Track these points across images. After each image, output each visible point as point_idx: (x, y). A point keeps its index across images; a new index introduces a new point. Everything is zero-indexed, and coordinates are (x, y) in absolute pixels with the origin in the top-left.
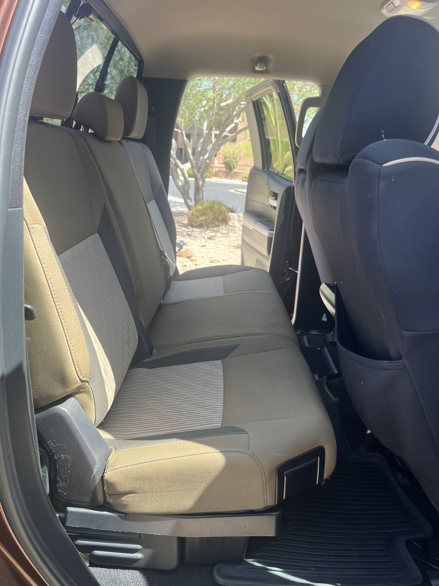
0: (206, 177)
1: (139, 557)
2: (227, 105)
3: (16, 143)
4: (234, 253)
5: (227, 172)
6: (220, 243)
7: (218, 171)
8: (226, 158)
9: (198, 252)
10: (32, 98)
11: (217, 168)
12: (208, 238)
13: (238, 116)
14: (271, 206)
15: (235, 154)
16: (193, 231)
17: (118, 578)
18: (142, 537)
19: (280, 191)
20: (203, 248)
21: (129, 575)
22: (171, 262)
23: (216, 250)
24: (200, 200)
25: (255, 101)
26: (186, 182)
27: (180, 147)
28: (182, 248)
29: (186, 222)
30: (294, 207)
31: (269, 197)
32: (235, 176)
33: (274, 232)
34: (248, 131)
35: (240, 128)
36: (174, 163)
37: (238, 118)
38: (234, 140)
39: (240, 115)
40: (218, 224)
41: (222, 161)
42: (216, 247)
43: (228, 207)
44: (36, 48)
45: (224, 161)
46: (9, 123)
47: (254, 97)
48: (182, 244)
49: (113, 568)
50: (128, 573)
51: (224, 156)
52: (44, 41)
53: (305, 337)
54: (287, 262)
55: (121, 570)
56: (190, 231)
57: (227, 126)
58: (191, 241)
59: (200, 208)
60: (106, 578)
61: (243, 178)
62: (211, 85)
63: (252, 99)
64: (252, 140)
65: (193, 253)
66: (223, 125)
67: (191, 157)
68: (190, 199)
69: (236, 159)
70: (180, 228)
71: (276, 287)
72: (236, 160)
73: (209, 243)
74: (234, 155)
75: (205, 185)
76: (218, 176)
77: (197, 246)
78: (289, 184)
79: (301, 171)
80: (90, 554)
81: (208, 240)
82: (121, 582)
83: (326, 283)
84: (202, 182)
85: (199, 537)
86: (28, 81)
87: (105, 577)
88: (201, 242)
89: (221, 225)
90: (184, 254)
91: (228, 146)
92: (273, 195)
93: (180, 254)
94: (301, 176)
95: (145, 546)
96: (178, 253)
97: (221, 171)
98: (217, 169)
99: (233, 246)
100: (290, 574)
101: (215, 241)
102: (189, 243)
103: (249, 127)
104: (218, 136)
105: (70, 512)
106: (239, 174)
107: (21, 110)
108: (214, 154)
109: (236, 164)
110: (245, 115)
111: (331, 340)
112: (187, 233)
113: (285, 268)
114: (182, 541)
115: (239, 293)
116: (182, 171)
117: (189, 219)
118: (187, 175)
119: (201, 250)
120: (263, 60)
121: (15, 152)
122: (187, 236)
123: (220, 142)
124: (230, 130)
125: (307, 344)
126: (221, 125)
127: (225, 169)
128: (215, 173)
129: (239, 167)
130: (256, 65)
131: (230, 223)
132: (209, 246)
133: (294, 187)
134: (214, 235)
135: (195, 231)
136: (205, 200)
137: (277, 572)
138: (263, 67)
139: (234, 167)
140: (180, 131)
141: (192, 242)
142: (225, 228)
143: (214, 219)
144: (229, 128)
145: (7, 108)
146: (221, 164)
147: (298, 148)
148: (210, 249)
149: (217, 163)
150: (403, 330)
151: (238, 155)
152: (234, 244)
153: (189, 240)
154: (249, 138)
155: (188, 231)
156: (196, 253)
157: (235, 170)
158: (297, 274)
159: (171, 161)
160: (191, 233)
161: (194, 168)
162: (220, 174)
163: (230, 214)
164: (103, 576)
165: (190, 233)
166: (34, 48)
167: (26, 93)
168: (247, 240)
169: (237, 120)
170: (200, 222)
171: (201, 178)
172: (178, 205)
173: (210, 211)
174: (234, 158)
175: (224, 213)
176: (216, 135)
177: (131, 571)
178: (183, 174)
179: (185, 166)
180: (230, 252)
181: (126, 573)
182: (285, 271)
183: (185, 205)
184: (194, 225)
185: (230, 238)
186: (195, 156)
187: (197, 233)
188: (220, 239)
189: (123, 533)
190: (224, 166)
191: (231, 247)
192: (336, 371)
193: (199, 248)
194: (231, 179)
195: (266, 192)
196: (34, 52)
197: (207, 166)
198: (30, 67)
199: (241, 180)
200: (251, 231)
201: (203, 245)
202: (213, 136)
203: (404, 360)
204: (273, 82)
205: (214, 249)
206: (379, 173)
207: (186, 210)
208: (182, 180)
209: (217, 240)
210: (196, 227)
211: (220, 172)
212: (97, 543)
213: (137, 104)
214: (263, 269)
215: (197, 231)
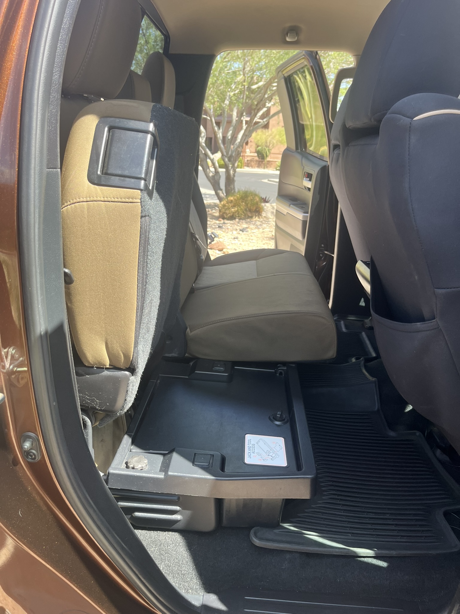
0: (238, 167)
1: (178, 519)
2: (258, 88)
3: (52, 105)
4: (268, 244)
5: (260, 161)
6: (253, 235)
7: (250, 160)
8: (258, 146)
9: (230, 244)
10: (65, 60)
11: (249, 157)
12: (240, 230)
13: (270, 99)
14: (305, 187)
15: (268, 142)
16: (224, 223)
17: (158, 540)
18: (181, 498)
19: (314, 171)
20: (235, 240)
21: (168, 537)
22: (203, 244)
23: (249, 242)
24: (231, 190)
25: (287, 76)
26: (217, 172)
27: (210, 136)
28: (213, 241)
29: (217, 214)
30: (329, 188)
31: (303, 179)
32: (268, 165)
33: (309, 215)
34: (281, 115)
35: (272, 112)
36: (203, 152)
37: (270, 101)
38: (266, 126)
39: (272, 99)
40: (250, 215)
41: (254, 150)
42: (249, 239)
43: (261, 197)
44: (68, 11)
45: (256, 150)
46: (45, 84)
47: (286, 73)
48: (213, 236)
49: (153, 530)
50: (168, 535)
51: (256, 144)
52: (76, 4)
53: (342, 322)
54: (323, 245)
55: (161, 532)
56: (221, 223)
57: (259, 110)
58: (222, 234)
59: (232, 198)
60: (147, 540)
61: (277, 167)
62: (241, 66)
63: (283, 75)
64: (286, 126)
65: (225, 246)
66: (255, 109)
67: (222, 146)
68: (221, 190)
69: (269, 146)
70: (211, 220)
71: (312, 271)
72: (269, 148)
73: (241, 235)
74: (266, 143)
75: (236, 174)
76: (249, 165)
77: (229, 238)
78: (324, 164)
79: (336, 147)
80: (131, 516)
81: (241, 232)
82: (161, 543)
83: (362, 261)
84: (233, 172)
85: (236, 499)
86: (61, 44)
87: (146, 538)
88: (233, 234)
89: (254, 217)
90: (215, 247)
91: (260, 134)
92: (306, 176)
93: (211, 247)
94: (336, 152)
95: (184, 507)
96: (209, 245)
97: (254, 160)
98: (249, 159)
99: (266, 237)
100: (326, 538)
101: (247, 233)
102: (221, 235)
103: (282, 111)
104: (249, 122)
105: (112, 474)
106: (272, 162)
107: (55, 72)
108: (245, 141)
109: (269, 152)
110: (277, 98)
111: (370, 325)
112: (218, 225)
113: (320, 252)
114: (219, 502)
115: (273, 275)
116: (212, 161)
117: (220, 211)
118: (217, 165)
119: (233, 242)
120: (294, 30)
121: (51, 113)
122: (218, 229)
123: (252, 128)
124: (262, 115)
125: (344, 330)
126: (251, 111)
127: (257, 158)
128: (247, 163)
129: (272, 155)
130: (287, 35)
131: (264, 214)
132: (242, 238)
133: (328, 166)
134: (247, 226)
135: (227, 223)
136: (236, 190)
137: (313, 536)
138: (295, 38)
139: (267, 156)
140: (209, 118)
141: (224, 234)
142: (258, 219)
143: (246, 210)
144: (260, 113)
145: (43, 69)
146: (253, 152)
147: (333, 123)
148: (243, 241)
149: (248, 152)
150: (436, 288)
151: (271, 142)
152: (268, 236)
153: (220, 233)
154: (282, 124)
155: (219, 223)
156: (228, 245)
157: (268, 159)
158: (333, 257)
159: (201, 150)
160: (223, 225)
161: (224, 157)
162: (252, 163)
163: (263, 204)
164: (143, 538)
165: (221, 226)
166: (67, 11)
167: (59, 55)
168: (281, 225)
169: (269, 103)
170: (232, 214)
171: (232, 167)
172: (208, 197)
173: (242, 202)
174: (266, 146)
175: (257, 203)
176: (247, 122)
177: (170, 533)
178: (213, 164)
179: (215, 156)
180: (264, 244)
181: (166, 534)
182: (321, 255)
183: (216, 196)
184: (226, 217)
185: (263, 229)
186: (225, 145)
187: (229, 225)
188: (253, 231)
189: (162, 494)
190: (256, 154)
191: (265, 239)
192: (374, 355)
193: (231, 241)
194: (264, 168)
195: (300, 173)
196: (66, 15)
197: (238, 154)
198: (63, 30)
199: (275, 170)
200: (285, 215)
201: (236, 237)
202: (244, 122)
203: (437, 319)
204: (305, 54)
205: (247, 241)
206: (410, 127)
207: (217, 201)
208: (213, 171)
209: (250, 232)
210: (228, 219)
211: (252, 161)
212: (137, 504)
213: (164, 83)
214: (298, 252)
215: (229, 223)
